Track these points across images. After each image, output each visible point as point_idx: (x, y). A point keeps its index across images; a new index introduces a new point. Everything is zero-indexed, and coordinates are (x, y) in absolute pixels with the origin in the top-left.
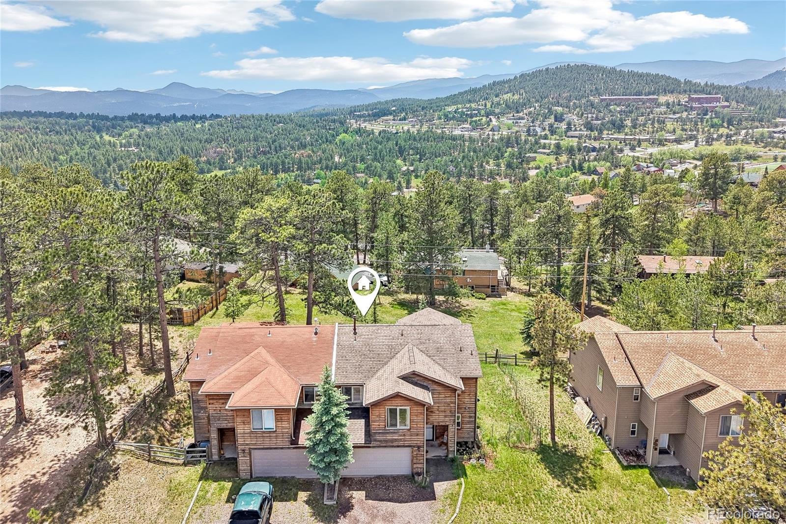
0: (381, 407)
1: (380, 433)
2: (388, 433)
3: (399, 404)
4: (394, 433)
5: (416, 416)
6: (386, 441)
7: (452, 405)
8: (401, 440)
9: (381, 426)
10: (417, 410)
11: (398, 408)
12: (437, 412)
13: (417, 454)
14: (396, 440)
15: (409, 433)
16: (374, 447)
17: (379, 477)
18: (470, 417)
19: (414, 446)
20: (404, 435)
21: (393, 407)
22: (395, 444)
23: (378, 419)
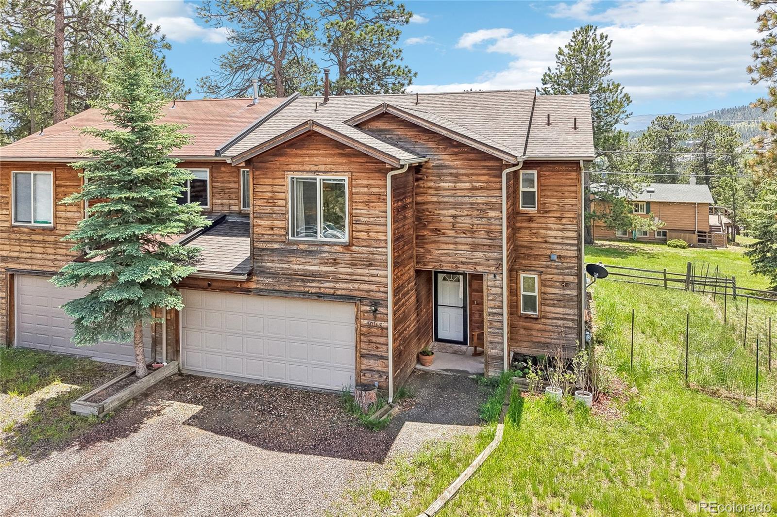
0: (278, 174)
1: (273, 250)
2: (293, 252)
3: (322, 168)
4: (311, 252)
5: (367, 203)
6: (291, 276)
7: (492, 214)
8: (324, 276)
9: (276, 231)
10: (368, 186)
11: (318, 178)
12: (452, 233)
13: (369, 326)
14: (313, 274)
15: (347, 257)
16: (259, 293)
17: (269, 387)
18: (565, 285)
19: (361, 300)
20: (335, 262)
21: (305, 175)
22: (313, 287)
23: (268, 210)
